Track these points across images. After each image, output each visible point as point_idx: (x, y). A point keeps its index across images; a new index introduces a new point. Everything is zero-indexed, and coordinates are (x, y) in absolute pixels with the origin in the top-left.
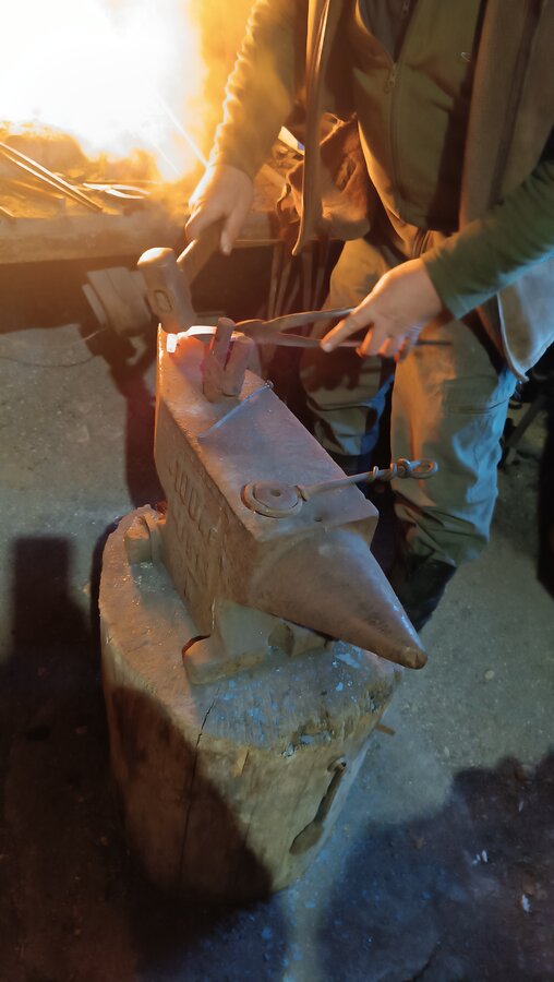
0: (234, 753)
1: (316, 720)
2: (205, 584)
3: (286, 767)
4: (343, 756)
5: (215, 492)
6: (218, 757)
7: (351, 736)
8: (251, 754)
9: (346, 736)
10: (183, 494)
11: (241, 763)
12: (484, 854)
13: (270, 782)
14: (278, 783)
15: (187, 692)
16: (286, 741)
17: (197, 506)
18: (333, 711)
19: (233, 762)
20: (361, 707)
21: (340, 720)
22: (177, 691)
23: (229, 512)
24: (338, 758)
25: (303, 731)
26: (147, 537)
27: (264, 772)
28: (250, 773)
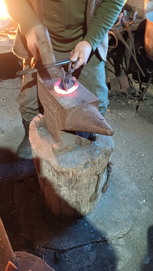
0: (68, 171)
1: (90, 161)
2: (56, 128)
3: (83, 174)
4: (99, 171)
5: (54, 100)
6: (65, 173)
7: (100, 165)
8: (73, 171)
9: (99, 165)
10: (47, 104)
11: (71, 174)
12: (144, 201)
13: (80, 180)
14: (82, 180)
15: (54, 157)
16: (82, 167)
17: (50, 106)
18: (94, 158)
19: (69, 174)
20: (102, 157)
21: (97, 160)
22: (52, 157)
23: (58, 104)
24: (98, 172)
25: (86, 164)
26: (40, 120)
27: (77, 176)
28: (74, 177)
